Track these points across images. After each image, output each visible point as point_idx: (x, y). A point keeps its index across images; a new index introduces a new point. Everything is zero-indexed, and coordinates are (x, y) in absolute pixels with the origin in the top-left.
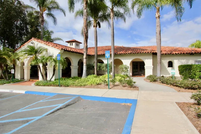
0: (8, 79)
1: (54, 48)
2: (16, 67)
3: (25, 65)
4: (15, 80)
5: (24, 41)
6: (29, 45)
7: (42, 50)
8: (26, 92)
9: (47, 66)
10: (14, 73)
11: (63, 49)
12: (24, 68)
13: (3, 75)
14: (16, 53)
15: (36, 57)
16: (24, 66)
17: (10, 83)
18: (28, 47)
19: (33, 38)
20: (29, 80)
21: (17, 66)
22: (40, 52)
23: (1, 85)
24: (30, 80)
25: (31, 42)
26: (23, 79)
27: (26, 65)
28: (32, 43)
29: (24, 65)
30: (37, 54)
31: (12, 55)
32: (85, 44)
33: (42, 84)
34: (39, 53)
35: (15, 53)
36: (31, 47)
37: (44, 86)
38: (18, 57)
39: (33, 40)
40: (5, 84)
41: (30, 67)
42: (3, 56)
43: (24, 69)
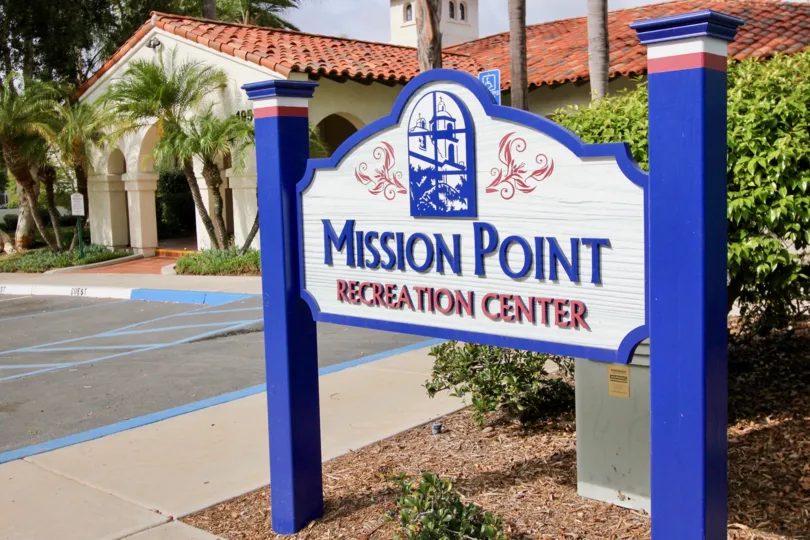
0: (59, 245)
1: (257, 66)
2: (89, 179)
3: (129, 168)
4: (91, 252)
5: (119, 22)
6: (136, 58)
7: (196, 85)
8: (134, 293)
9: (228, 173)
10: (82, 213)
11: (303, 67)
12: (126, 189)
13: (38, 226)
14: (85, 106)
15: (172, 121)
16: (124, 177)
17: (71, 265)
18: (131, 71)
19: (155, 16)
20: (152, 252)
21: (94, 175)
22: (192, 93)
23: (35, 272)
24: (157, 254)
25: (146, 37)
26: (124, 245)
27: (136, 168)
28: (154, 47)
29: (125, 171)
30: (176, 109)
31: (69, 117)
32: (422, 26)
33: (205, 268)
34: (183, 98)
35: (79, 103)
36: (146, 73)
37: (214, 274)
38: (94, 128)
39: (156, 29)
40: (49, 267)
41: (152, 181)
42: (30, 127)
43: (126, 192)
